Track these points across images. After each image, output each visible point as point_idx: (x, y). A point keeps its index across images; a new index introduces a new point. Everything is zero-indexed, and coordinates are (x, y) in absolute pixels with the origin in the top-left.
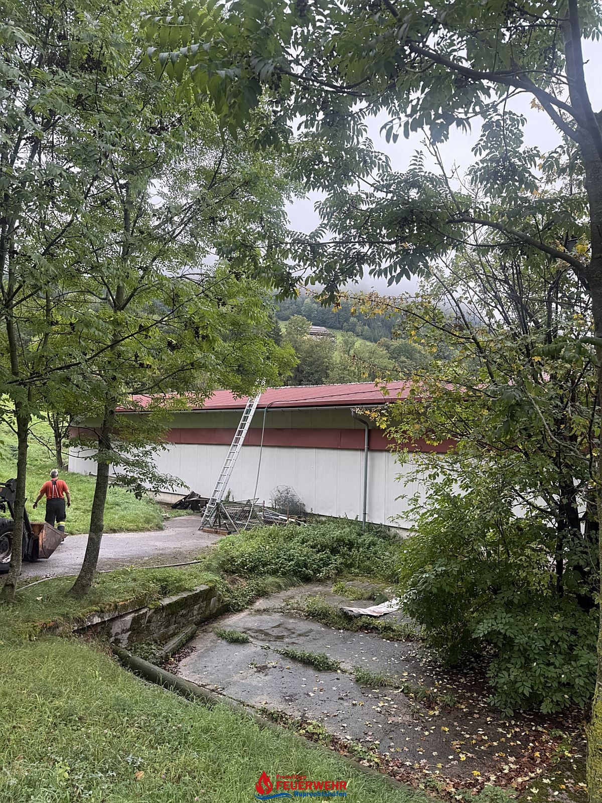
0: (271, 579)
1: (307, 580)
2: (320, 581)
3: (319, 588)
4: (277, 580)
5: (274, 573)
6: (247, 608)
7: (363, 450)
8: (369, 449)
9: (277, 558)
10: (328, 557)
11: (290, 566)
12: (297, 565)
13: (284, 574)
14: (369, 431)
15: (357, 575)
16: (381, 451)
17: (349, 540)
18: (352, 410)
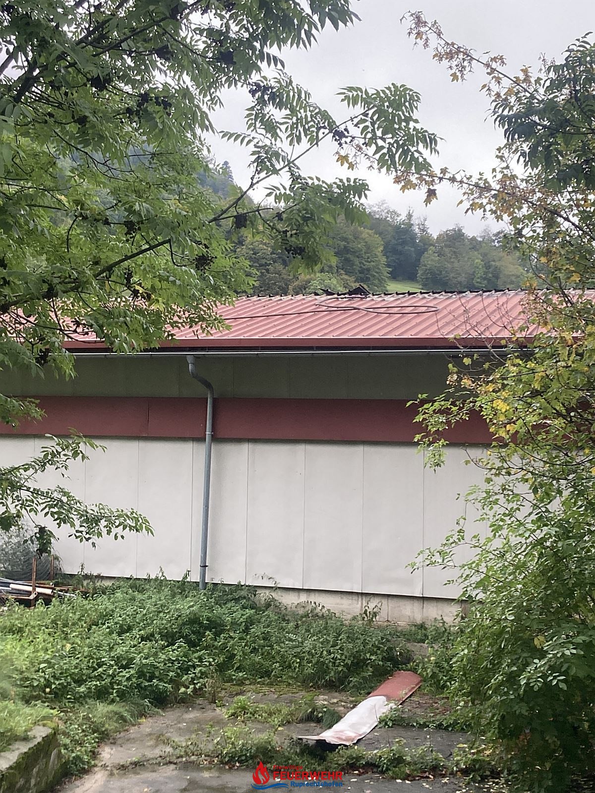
0: (102, 709)
1: (161, 701)
2: (185, 702)
3: (193, 715)
4: (111, 707)
5: (101, 694)
6: (95, 766)
7: (202, 439)
8: (217, 438)
9: (100, 666)
10: (185, 656)
11: (128, 679)
12: (141, 674)
13: (122, 695)
14: (215, 401)
15: (241, 683)
16: (239, 440)
17: (208, 619)
18: (190, 360)
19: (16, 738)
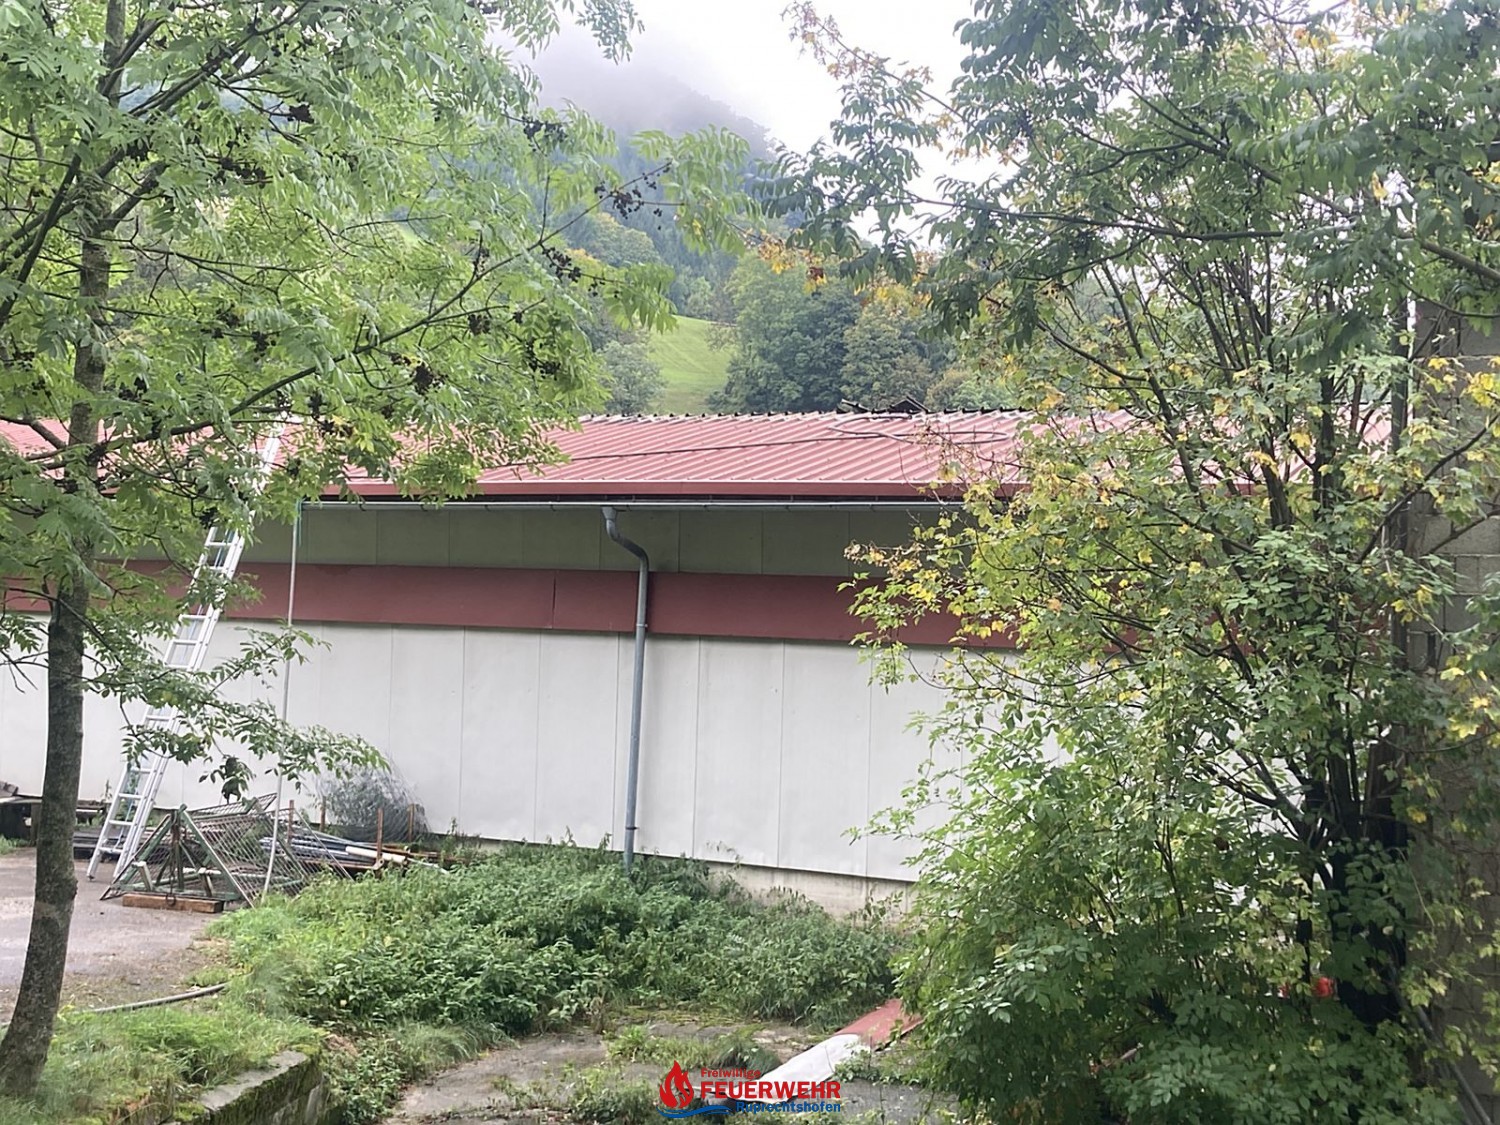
0: (423, 1032)
1: (520, 1027)
2: (558, 1030)
3: (564, 1049)
4: (442, 1033)
5: (426, 1013)
7: (630, 635)
8: (651, 634)
9: (430, 970)
10: (567, 960)
11: (470, 992)
12: (491, 985)
13: (457, 1015)
14: (650, 576)
15: (652, 1006)
16: (686, 637)
17: (614, 908)
18: (607, 513)
19: (249, 1067)
